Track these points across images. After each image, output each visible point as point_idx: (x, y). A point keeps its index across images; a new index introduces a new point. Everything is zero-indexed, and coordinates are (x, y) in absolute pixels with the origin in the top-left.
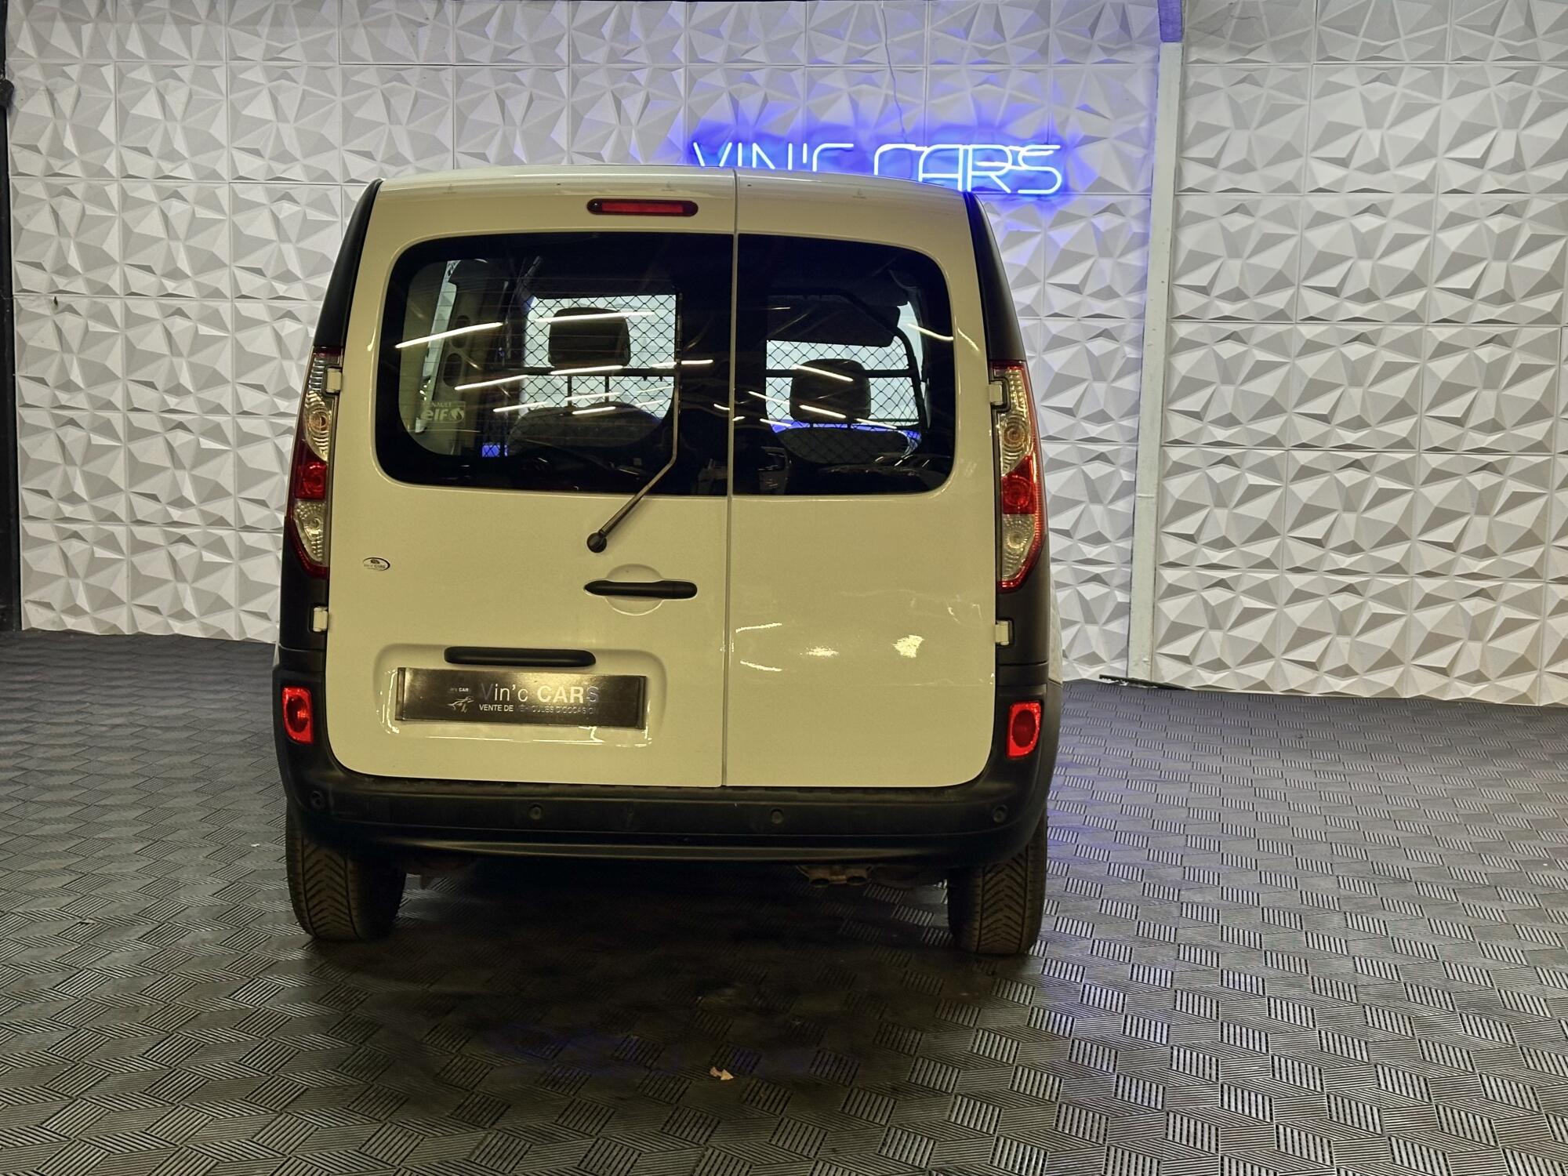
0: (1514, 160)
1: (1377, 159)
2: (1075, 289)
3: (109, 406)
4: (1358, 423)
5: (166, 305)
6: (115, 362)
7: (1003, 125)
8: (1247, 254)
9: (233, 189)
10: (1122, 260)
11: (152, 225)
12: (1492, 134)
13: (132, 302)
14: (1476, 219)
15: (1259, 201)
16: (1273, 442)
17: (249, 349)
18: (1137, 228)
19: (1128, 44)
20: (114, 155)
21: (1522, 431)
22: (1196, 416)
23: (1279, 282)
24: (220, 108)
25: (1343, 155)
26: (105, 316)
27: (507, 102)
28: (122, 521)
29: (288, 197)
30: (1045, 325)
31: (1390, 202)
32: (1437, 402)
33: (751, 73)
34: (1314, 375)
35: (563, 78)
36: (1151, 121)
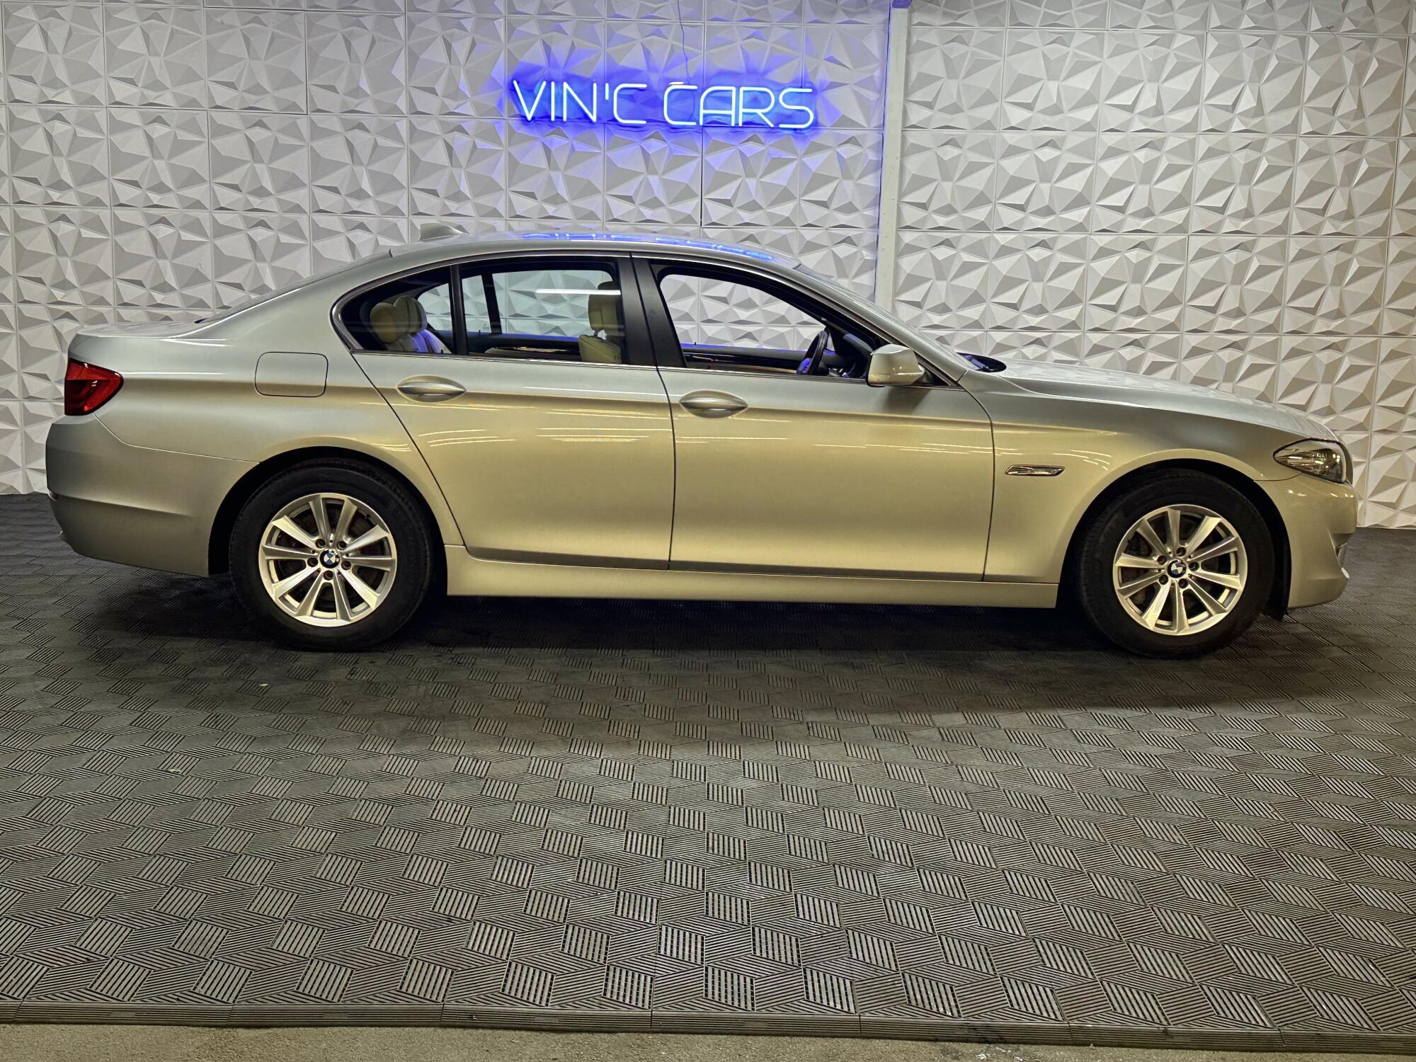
0: (1155, 106)
1: (1055, 104)
2: (824, 204)
4: (1039, 310)
5: (51, 212)
6: (6, 260)
7: (766, 72)
8: (956, 179)
9: (111, 114)
10: (858, 182)
11: (37, 143)
12: (1141, 86)
13: (21, 210)
14: (1128, 152)
15: (966, 136)
16: (976, 325)
17: (127, 250)
18: (872, 156)
19: (863, 9)
21: (1158, 315)
22: (918, 305)
23: (981, 200)
24: (98, 42)
25: (1030, 101)
27: (353, 43)
28: (15, 397)
29: (159, 120)
30: (801, 235)
31: (1063, 139)
32: (1097, 293)
33: (561, 24)
34: (1009, 271)
35: (400, 23)
36: (883, 71)
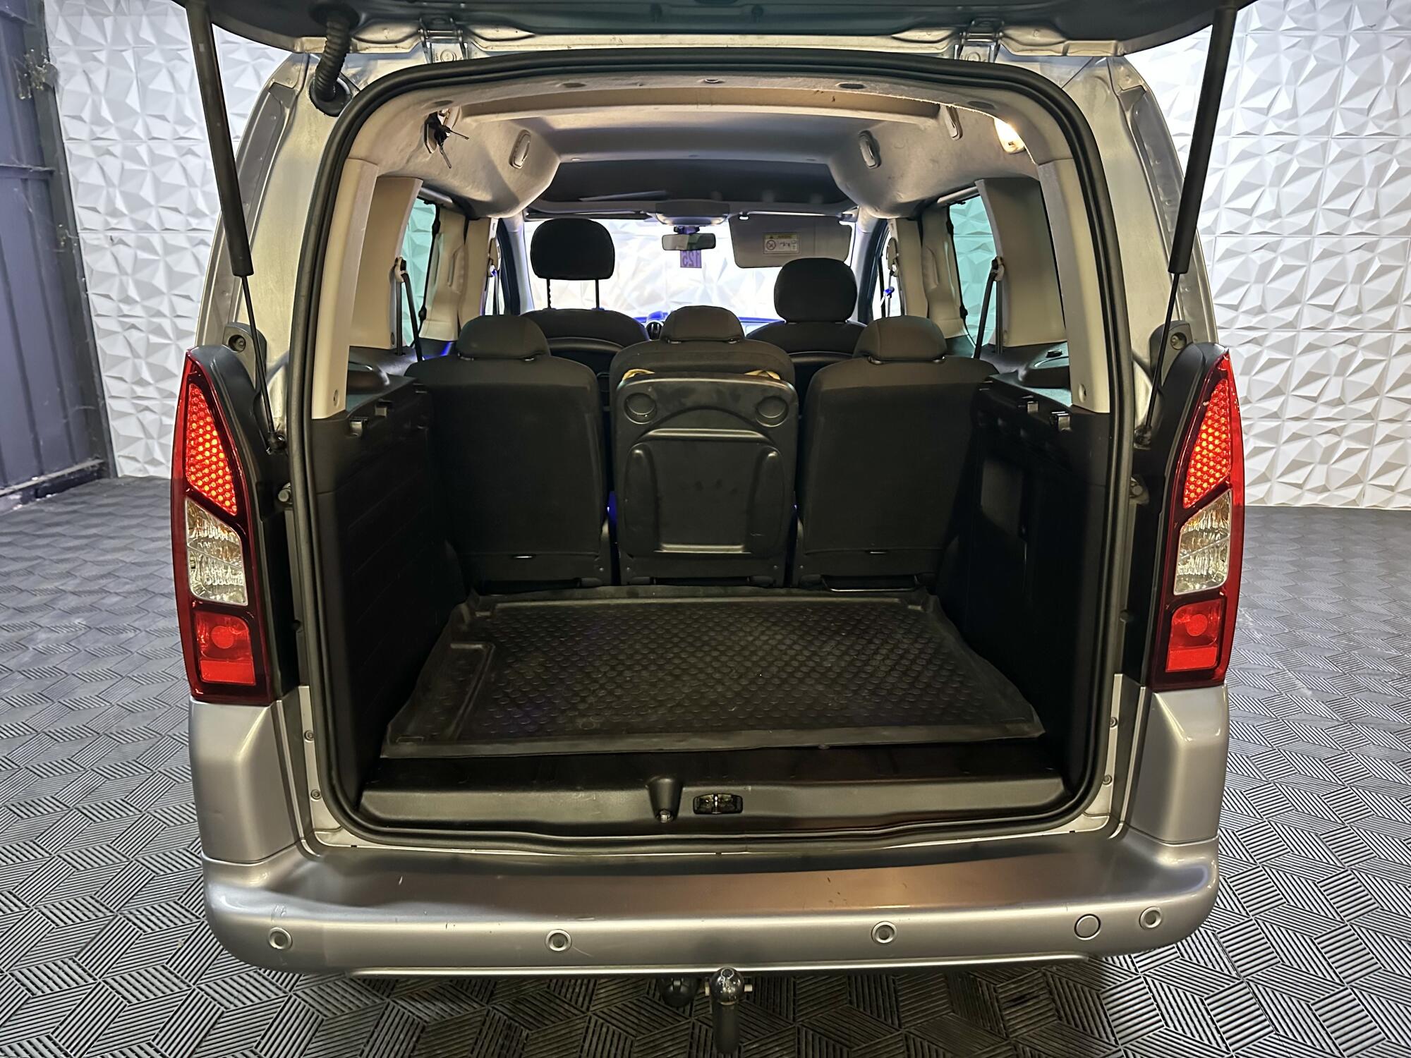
3: (159, 314)
5: (192, 237)
6: (160, 281)
13: (167, 235)
20: (140, 122)
26: (148, 247)
